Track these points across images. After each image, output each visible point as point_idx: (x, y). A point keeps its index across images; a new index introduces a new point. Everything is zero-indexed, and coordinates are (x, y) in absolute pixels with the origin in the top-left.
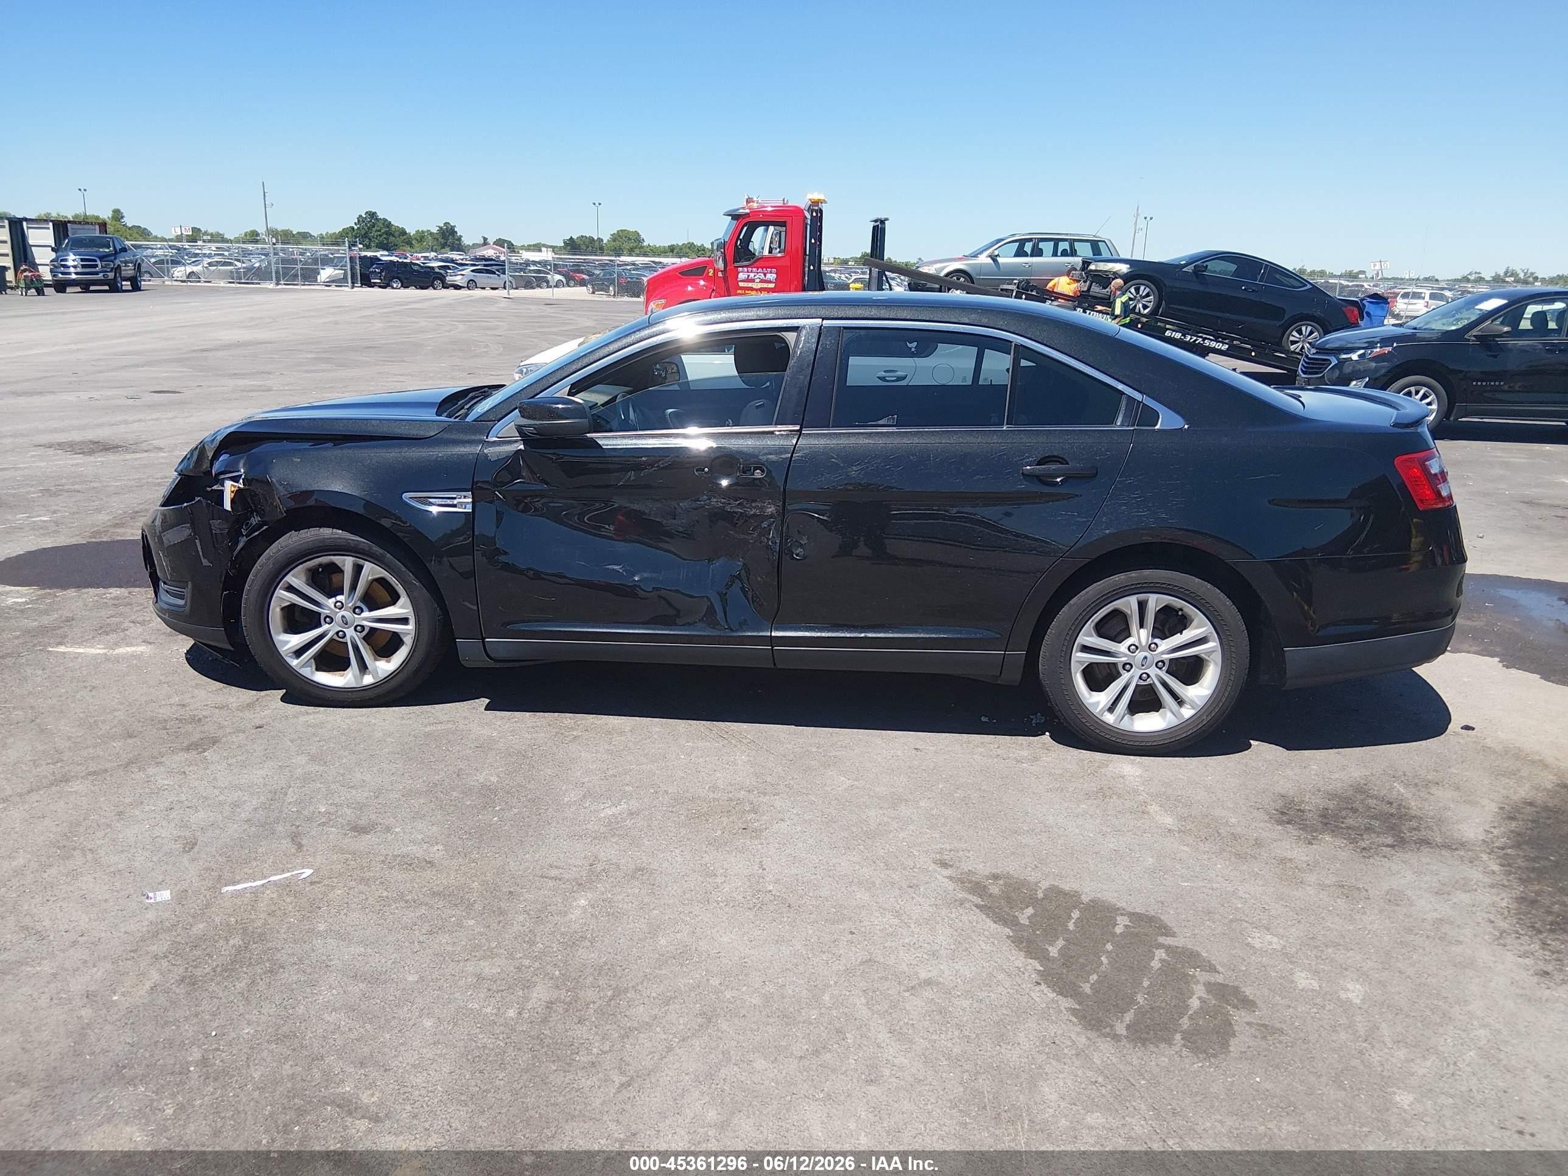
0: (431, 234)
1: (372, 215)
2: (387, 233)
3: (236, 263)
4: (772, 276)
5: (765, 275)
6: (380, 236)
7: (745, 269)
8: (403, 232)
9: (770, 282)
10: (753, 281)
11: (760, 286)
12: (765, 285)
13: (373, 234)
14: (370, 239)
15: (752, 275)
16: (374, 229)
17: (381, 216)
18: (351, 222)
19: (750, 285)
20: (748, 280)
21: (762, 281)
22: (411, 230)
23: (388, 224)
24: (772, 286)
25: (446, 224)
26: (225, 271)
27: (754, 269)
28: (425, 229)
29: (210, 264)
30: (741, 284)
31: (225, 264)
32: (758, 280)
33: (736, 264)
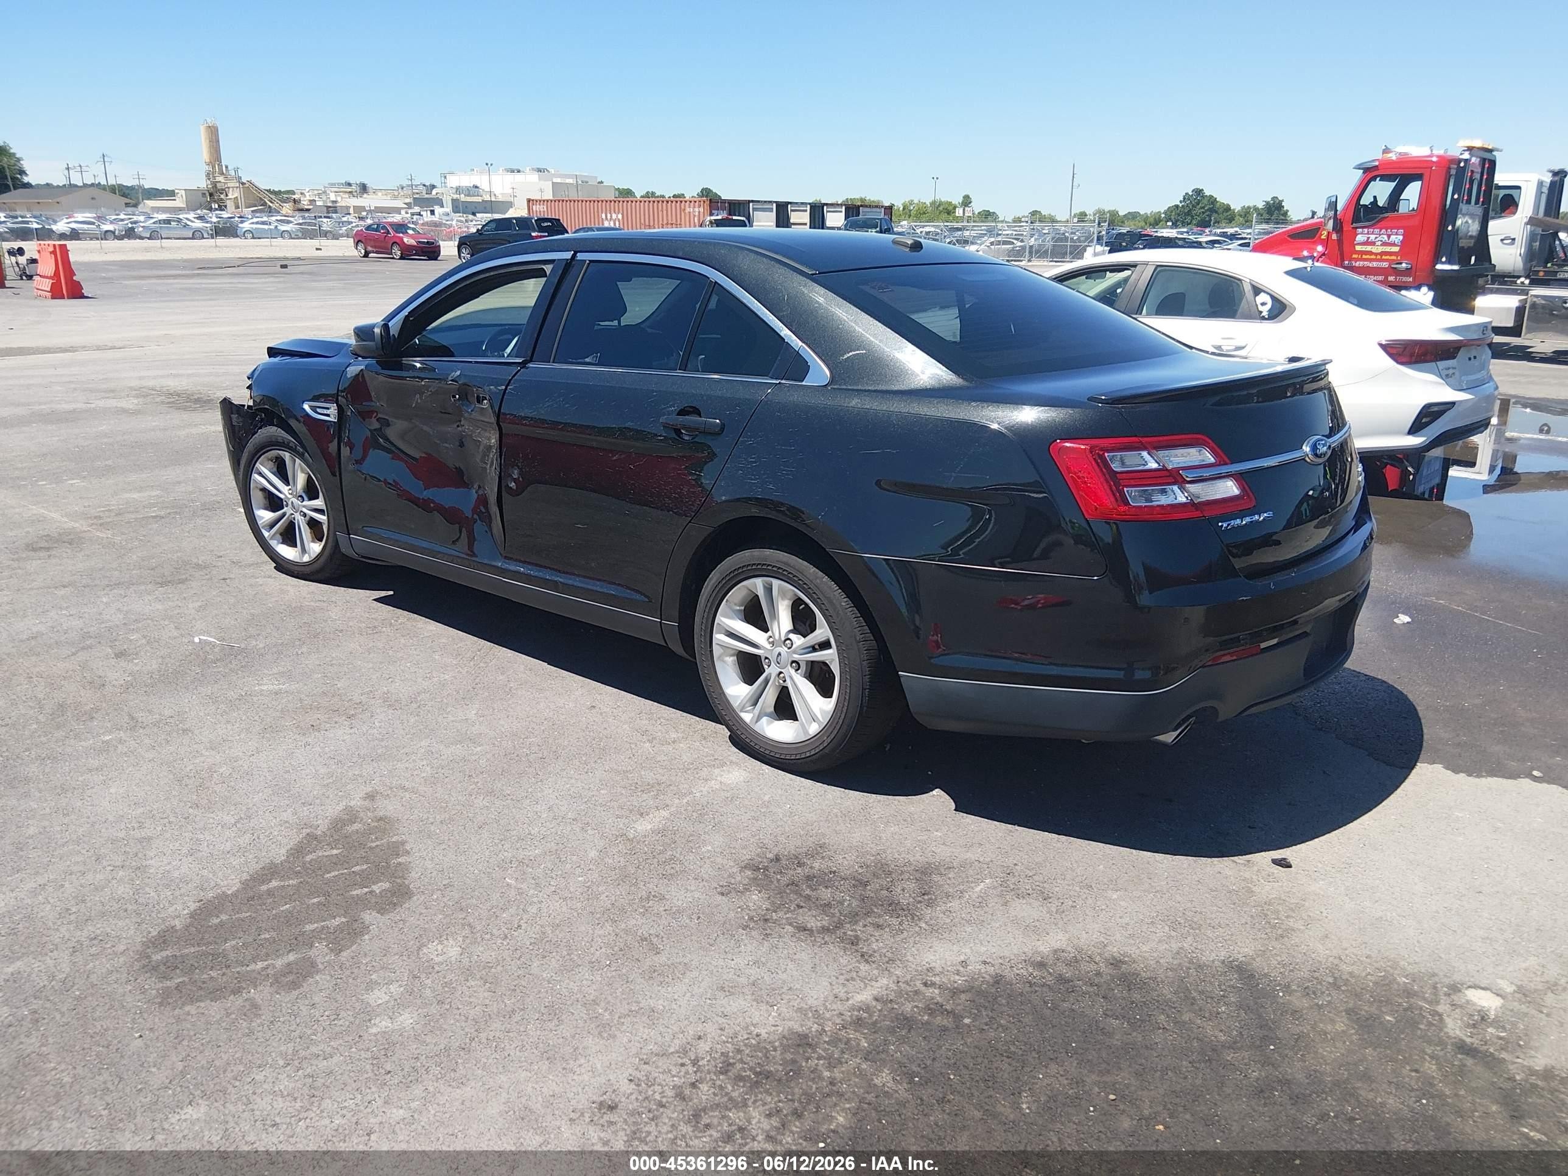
0: (1256, 209)
1: (1199, 192)
2: (1210, 210)
3: (1015, 242)
4: (1397, 238)
5: (1389, 236)
6: (1203, 213)
7: (1366, 230)
8: (1227, 208)
9: (1394, 244)
10: (1373, 244)
11: (1380, 249)
12: (1388, 249)
13: (1198, 210)
14: (1192, 216)
15: (1372, 237)
16: (1198, 207)
17: (1207, 193)
18: (1176, 200)
19: (1369, 248)
20: (1367, 243)
21: (1384, 244)
22: (1236, 207)
23: (1212, 200)
24: (1396, 249)
25: (1274, 198)
26: (1004, 250)
27: (1377, 231)
28: (1251, 205)
29: (992, 244)
30: (1358, 248)
31: (1005, 243)
32: (1380, 243)
33: (1355, 225)
